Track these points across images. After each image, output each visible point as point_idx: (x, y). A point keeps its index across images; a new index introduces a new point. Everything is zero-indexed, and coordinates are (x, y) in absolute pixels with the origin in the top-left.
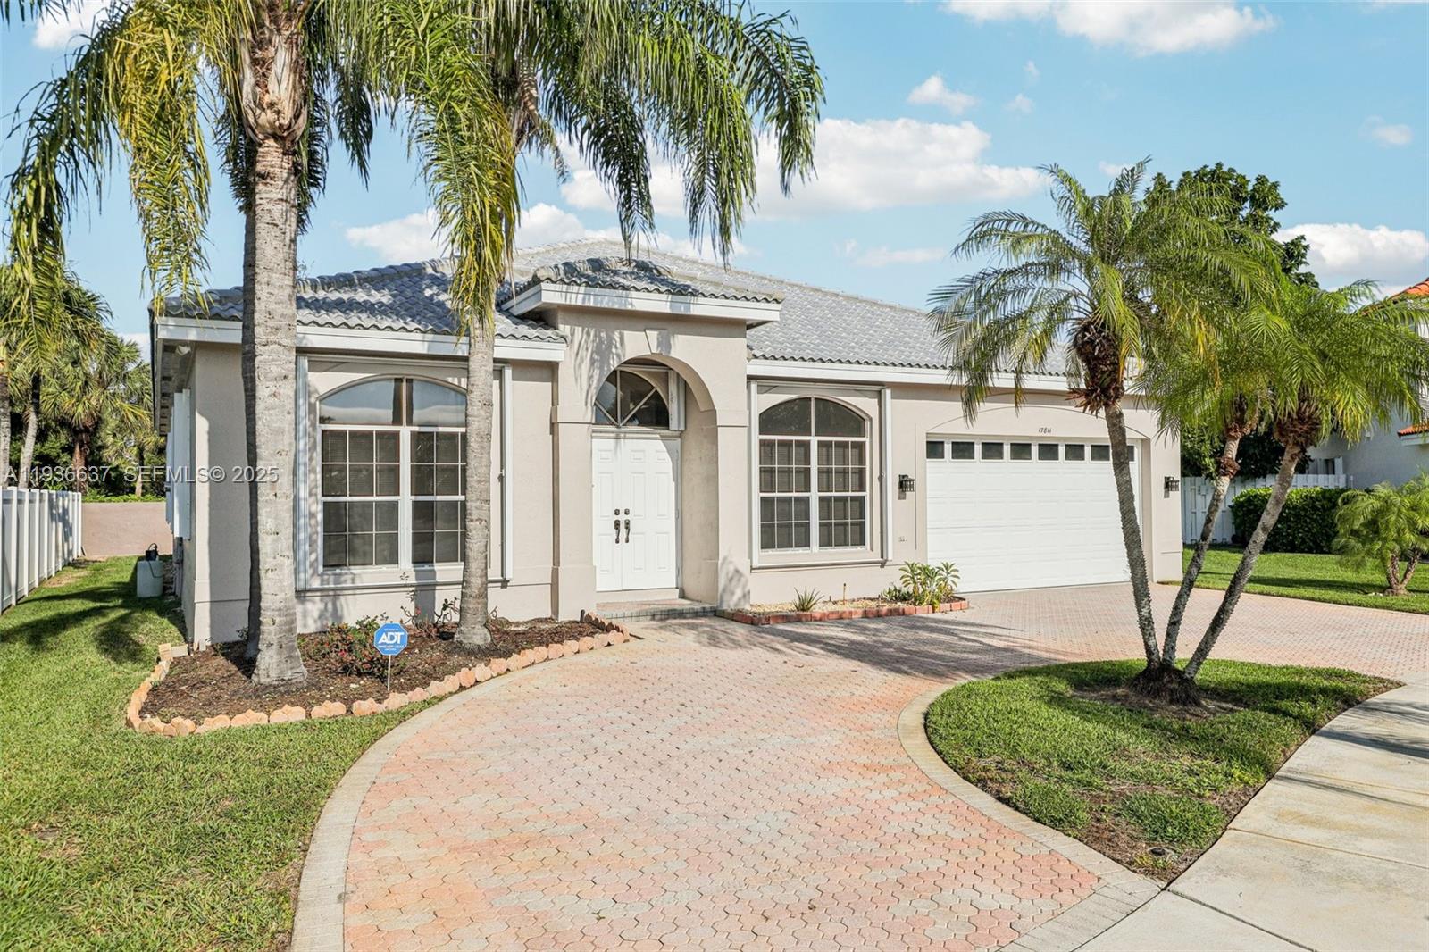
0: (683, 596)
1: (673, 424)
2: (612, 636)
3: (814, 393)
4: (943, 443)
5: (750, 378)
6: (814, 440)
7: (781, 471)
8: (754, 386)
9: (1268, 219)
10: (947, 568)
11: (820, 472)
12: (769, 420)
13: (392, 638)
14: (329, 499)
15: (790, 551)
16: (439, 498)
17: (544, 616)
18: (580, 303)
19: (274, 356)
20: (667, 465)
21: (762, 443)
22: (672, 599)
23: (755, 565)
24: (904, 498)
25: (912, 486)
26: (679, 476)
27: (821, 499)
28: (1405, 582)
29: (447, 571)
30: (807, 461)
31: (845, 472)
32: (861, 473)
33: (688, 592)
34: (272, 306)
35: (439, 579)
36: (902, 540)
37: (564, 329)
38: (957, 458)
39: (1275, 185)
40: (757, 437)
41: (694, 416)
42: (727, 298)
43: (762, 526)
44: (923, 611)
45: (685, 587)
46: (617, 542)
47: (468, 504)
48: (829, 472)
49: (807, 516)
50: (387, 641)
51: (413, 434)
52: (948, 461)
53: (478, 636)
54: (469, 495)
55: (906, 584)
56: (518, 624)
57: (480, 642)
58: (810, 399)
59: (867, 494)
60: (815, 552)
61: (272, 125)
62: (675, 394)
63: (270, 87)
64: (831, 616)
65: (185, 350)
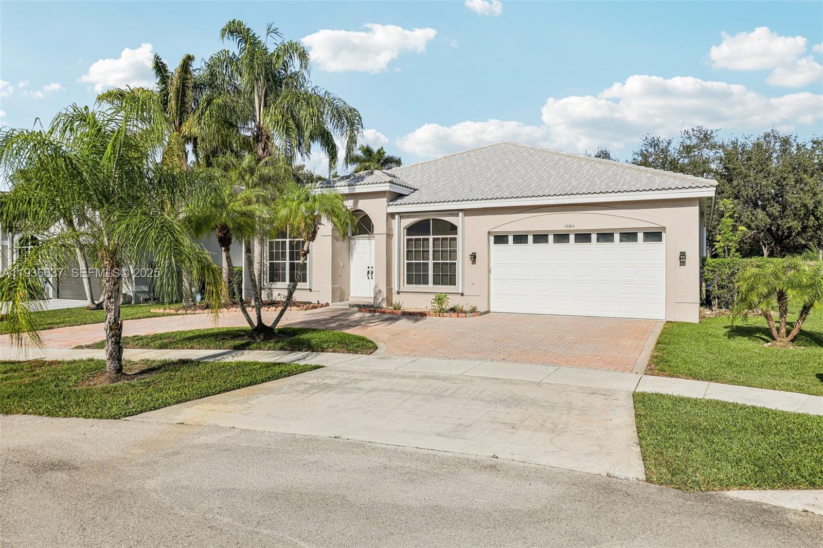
3: (431, 218)
4: (507, 236)
6: (431, 238)
7: (415, 251)
8: (397, 216)
12: (411, 230)
14: (271, 262)
15: (419, 286)
21: (408, 240)
24: (475, 264)
27: (434, 264)
30: (428, 247)
31: (446, 251)
32: (455, 252)
36: (473, 284)
38: (518, 243)
40: (405, 237)
43: (408, 274)
46: (368, 279)
48: (438, 251)
49: (428, 271)
51: (289, 241)
52: (510, 244)
59: (457, 262)
60: (431, 286)
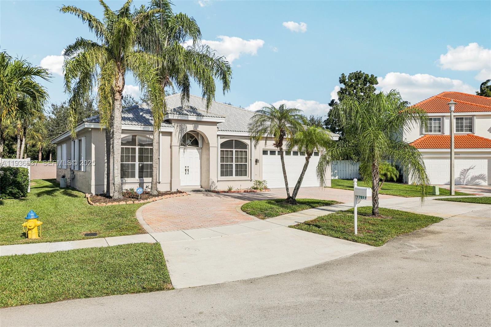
0: (201, 187)
1: (200, 146)
2: (184, 194)
3: (234, 139)
4: (267, 151)
5: (218, 135)
6: (234, 150)
7: (226, 158)
8: (219, 137)
9: (373, 87)
10: (264, 181)
11: (236, 158)
12: (223, 145)
13: (140, 190)
14: (122, 163)
15: (227, 177)
16: (145, 163)
17: (168, 191)
18: (177, 118)
19: (118, 135)
20: (198, 156)
21: (221, 151)
22: (199, 188)
23: (219, 180)
24: (257, 165)
25: (258, 162)
26: (201, 158)
27: (236, 164)
28: (381, 187)
29: (147, 180)
30: (232, 155)
31: (242, 158)
32: (246, 158)
33: (203, 187)
34: (117, 125)
35: (145, 181)
36: (256, 175)
37: (173, 124)
38: (271, 155)
39: (376, 77)
40: (220, 149)
41: (204, 144)
42: (212, 117)
43: (221, 171)
44: (258, 191)
45: (202, 185)
46: (186, 174)
47: (153, 164)
48: (238, 158)
49: (232, 168)
50: (139, 191)
51: (139, 148)
52: (269, 155)
53: (155, 193)
54: (153, 162)
55: (255, 185)
56: (162, 192)
57: (156, 194)
58: (233, 140)
59: (247, 163)
60: (234, 177)
61: (118, 90)
62: (200, 138)
63: (118, 83)
64: (236, 192)
65: (90, 130)
